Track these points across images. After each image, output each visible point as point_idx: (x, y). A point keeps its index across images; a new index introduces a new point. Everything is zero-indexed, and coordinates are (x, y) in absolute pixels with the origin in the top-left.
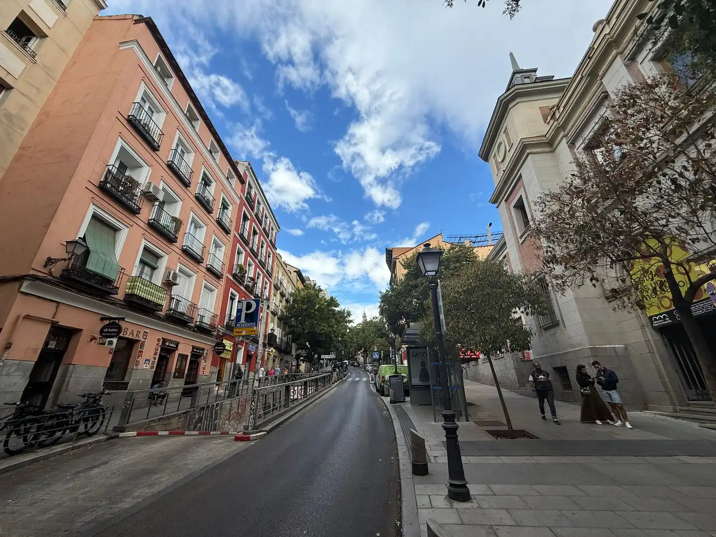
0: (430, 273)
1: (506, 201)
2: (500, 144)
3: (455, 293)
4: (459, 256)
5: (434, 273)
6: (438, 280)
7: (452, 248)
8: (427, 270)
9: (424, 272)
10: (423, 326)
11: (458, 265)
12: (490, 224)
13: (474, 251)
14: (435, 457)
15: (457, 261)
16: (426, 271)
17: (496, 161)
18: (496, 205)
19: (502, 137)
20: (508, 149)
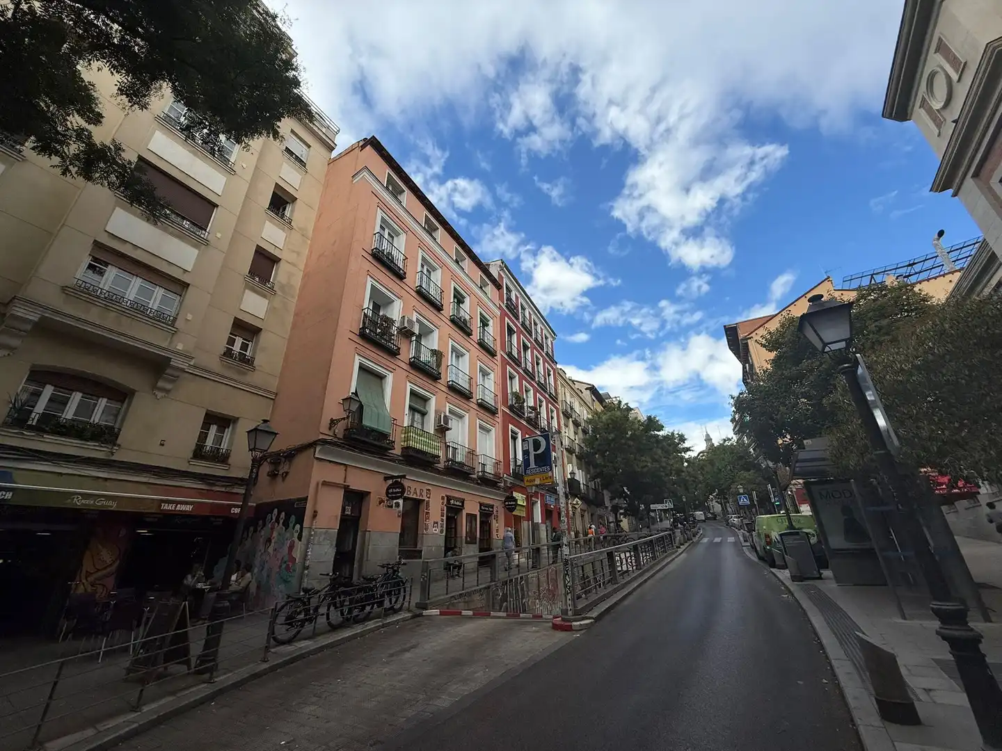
0: (835, 347)
1: (976, 175)
2: (932, 76)
3: (896, 373)
4: (882, 307)
5: (843, 345)
6: (858, 355)
7: (863, 297)
8: (826, 341)
9: (819, 346)
10: (835, 443)
11: (885, 322)
12: (941, 234)
13: (916, 289)
14: (928, 691)
15: (884, 316)
16: (825, 345)
17: (930, 111)
18: (951, 191)
19: (934, 61)
20: (955, 77)
